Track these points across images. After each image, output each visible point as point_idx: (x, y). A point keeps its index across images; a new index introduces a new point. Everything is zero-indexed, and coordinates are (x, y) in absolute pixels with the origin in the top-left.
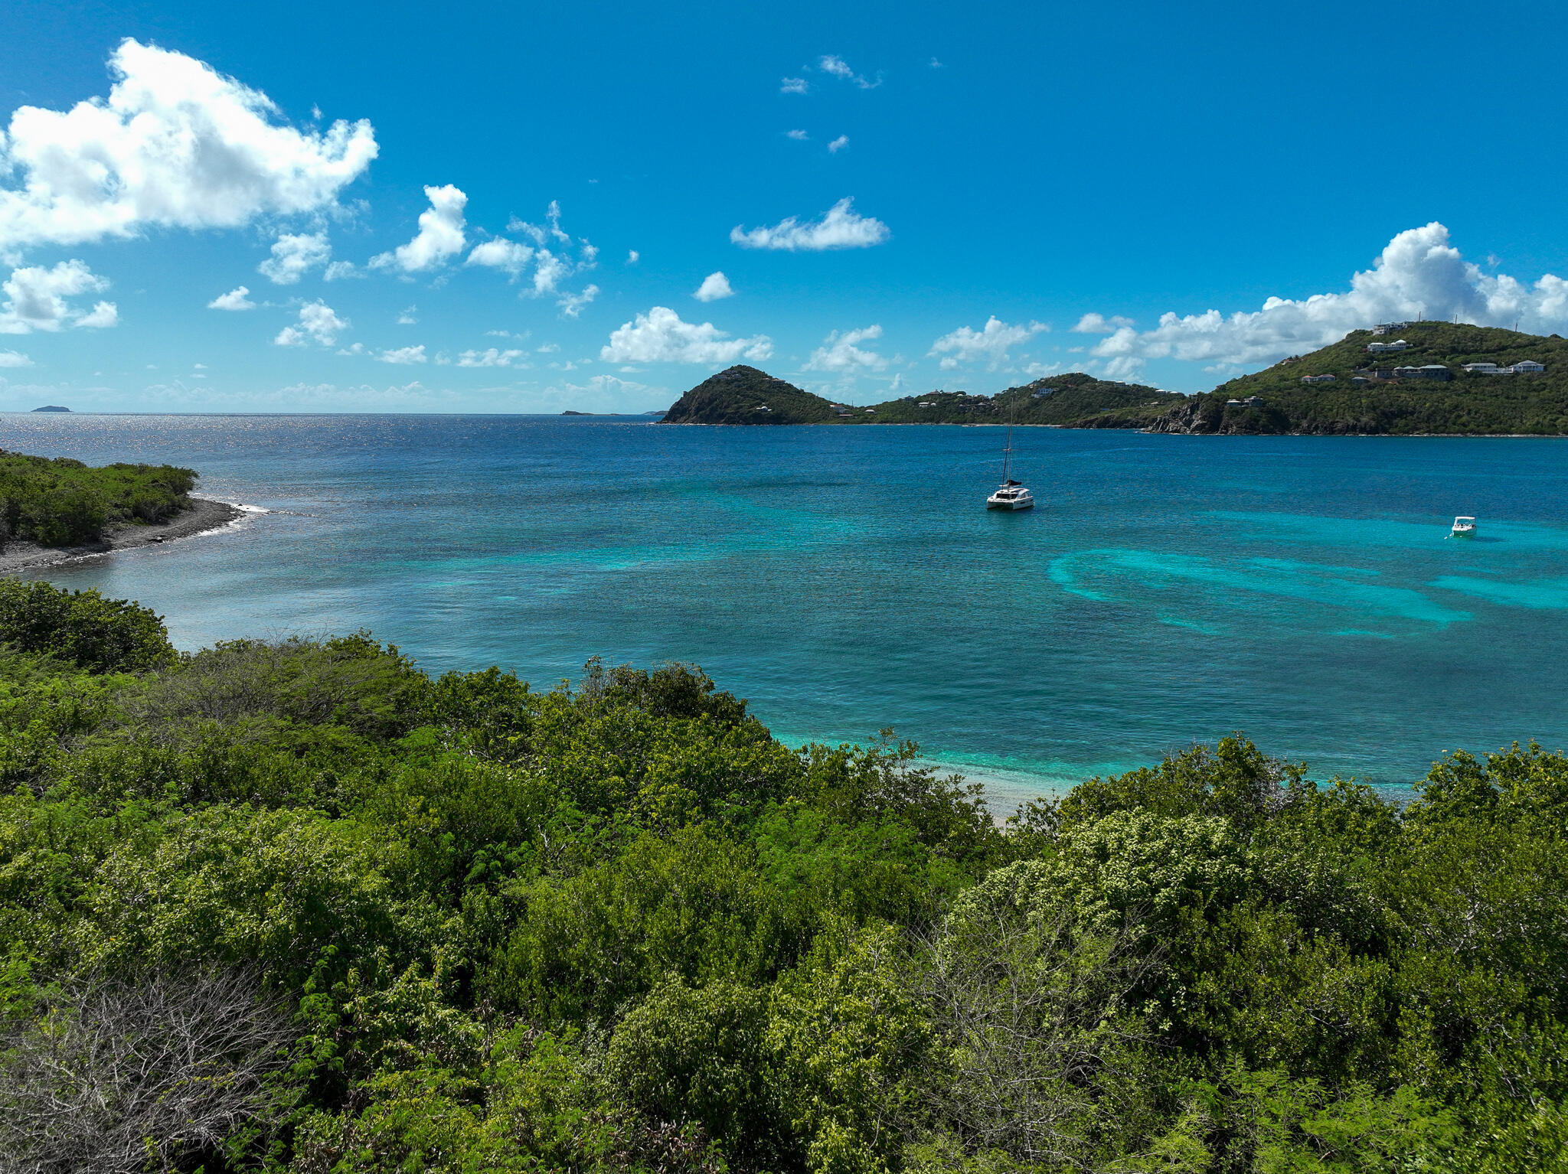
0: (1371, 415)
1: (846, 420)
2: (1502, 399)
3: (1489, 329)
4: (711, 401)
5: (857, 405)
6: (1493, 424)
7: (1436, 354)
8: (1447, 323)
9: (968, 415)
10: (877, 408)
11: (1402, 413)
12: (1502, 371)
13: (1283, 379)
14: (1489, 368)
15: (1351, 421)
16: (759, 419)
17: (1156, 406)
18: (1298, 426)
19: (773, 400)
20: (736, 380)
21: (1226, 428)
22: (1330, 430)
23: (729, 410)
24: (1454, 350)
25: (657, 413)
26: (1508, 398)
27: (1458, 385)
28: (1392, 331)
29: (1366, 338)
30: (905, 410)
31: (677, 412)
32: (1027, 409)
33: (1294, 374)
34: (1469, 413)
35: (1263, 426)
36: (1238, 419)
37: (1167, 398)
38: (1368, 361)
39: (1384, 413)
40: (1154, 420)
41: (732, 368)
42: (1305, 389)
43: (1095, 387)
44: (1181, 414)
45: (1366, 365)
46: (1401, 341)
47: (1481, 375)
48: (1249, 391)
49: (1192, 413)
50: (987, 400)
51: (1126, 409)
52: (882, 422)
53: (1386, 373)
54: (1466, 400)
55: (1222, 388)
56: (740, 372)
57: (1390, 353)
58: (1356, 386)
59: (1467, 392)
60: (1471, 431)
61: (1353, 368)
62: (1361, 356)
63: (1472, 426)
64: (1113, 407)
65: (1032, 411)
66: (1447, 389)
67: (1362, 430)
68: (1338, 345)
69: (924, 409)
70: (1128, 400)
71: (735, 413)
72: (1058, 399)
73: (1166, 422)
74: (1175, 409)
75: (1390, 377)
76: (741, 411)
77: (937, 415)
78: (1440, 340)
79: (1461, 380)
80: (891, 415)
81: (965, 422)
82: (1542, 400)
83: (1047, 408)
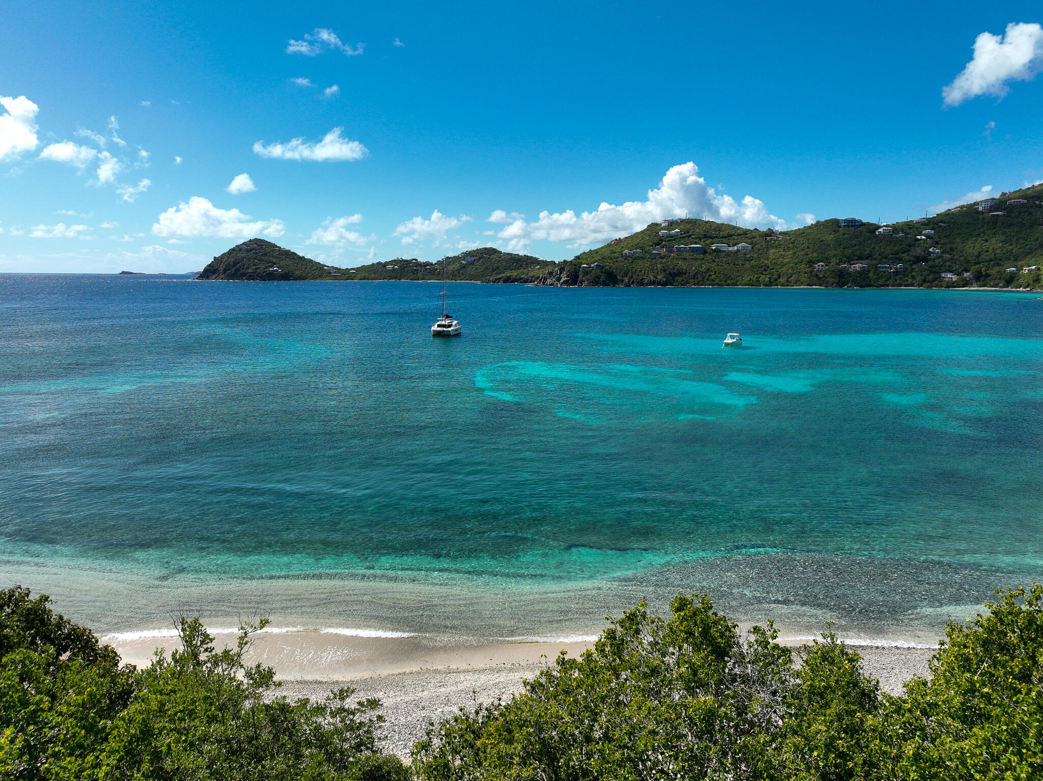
0: (663, 274)
1: (335, 278)
2: (732, 265)
3: (723, 224)
4: (235, 264)
5: (343, 267)
6: (727, 281)
7: (696, 238)
8: (700, 220)
9: (420, 275)
10: (358, 269)
11: (680, 273)
12: (731, 249)
13: (613, 252)
14: (724, 247)
15: (652, 278)
16: (271, 277)
17: (538, 269)
18: (622, 281)
19: (282, 263)
20: (254, 249)
21: (581, 283)
22: (641, 283)
23: (250, 271)
24: (705, 236)
25: (196, 273)
26: (734, 265)
27: (708, 256)
28: (672, 224)
29: (658, 228)
30: (377, 271)
31: (210, 272)
32: (458, 270)
33: (619, 250)
34: (715, 274)
35: (603, 281)
36: (588, 277)
37: (545, 264)
38: (659, 242)
39: (670, 273)
40: (538, 278)
41: (250, 241)
42: (625, 259)
43: (501, 257)
44: (554, 274)
45: (659, 244)
46: (677, 230)
47: (720, 251)
48: (593, 260)
49: (561, 273)
50: (432, 264)
51: (521, 271)
52: (361, 279)
53: (670, 250)
54: (713, 266)
55: (577, 258)
56: (256, 244)
57: (672, 237)
58: (654, 257)
59: (714, 261)
60: (716, 284)
61: (652, 246)
62: (656, 239)
63: (717, 281)
64: (512, 269)
65: (461, 272)
66: (703, 259)
67: (659, 284)
68: (642, 232)
69: (390, 270)
70: (521, 266)
71: (254, 273)
72: (478, 264)
73: (545, 279)
74: (550, 270)
75: (672, 252)
76: (258, 271)
77: (399, 275)
78: (697, 230)
79: (710, 254)
80: (367, 274)
81: (418, 279)
82: (752, 266)
83: (471, 270)
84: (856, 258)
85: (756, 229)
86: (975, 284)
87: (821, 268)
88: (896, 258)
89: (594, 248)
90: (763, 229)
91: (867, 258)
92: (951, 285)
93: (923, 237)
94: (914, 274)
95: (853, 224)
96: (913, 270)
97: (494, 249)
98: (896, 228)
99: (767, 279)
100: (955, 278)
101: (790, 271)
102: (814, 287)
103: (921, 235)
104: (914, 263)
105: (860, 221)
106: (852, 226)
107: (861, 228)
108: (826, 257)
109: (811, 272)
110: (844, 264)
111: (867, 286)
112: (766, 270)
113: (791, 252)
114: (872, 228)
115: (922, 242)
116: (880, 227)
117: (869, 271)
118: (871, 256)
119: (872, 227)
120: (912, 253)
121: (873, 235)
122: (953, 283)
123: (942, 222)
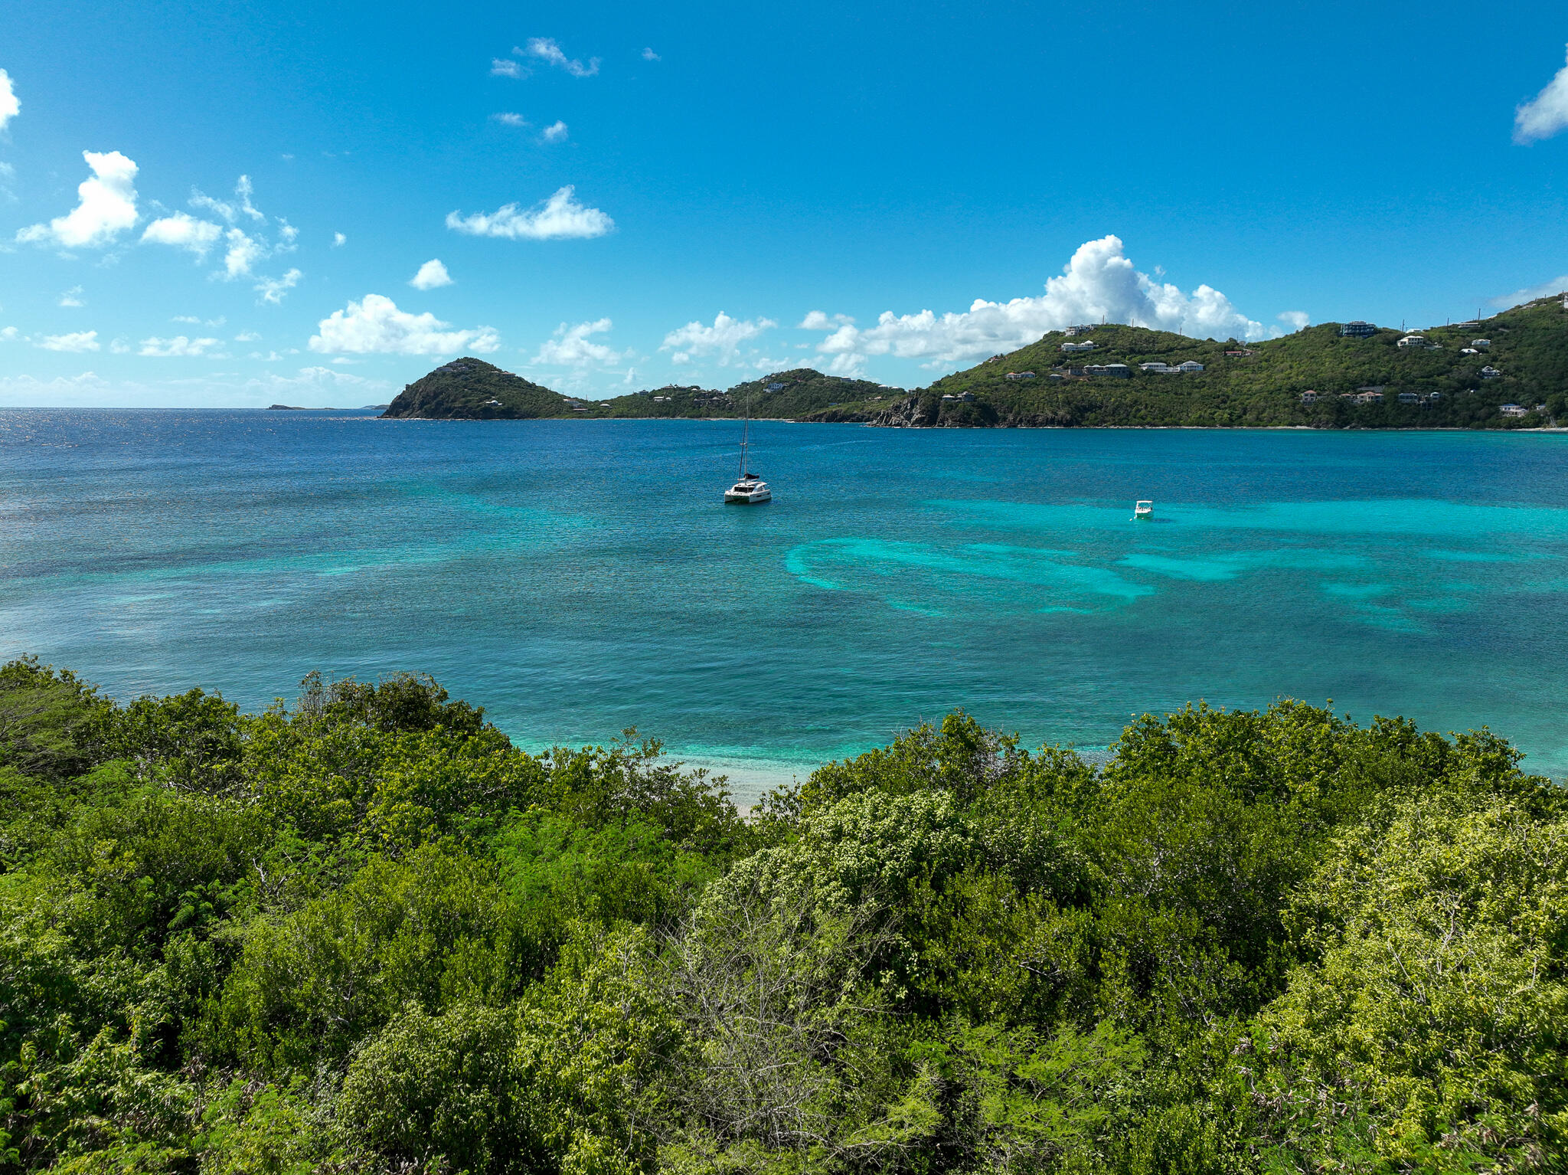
0: (1067, 409)
1: (580, 415)
2: (1172, 394)
3: (1160, 332)
4: (436, 395)
5: (591, 399)
6: (1168, 417)
7: (1117, 354)
8: (1125, 326)
9: (703, 409)
10: (612, 402)
11: (1092, 407)
12: (1171, 369)
13: (990, 375)
14: (1160, 367)
15: (1050, 415)
16: (488, 413)
17: (879, 400)
18: (1005, 419)
19: (504, 393)
20: (463, 373)
21: (943, 422)
22: (1033, 422)
23: (457, 404)
24: (1132, 351)
25: (377, 408)
26: (1176, 394)
27: (1136, 382)
28: (1081, 333)
29: (1060, 339)
30: (640, 405)
31: (400, 406)
32: (760, 403)
33: (1000, 371)
34: (1146, 408)
35: (975, 420)
36: (953, 413)
37: (888, 393)
38: (1061, 360)
39: (1077, 407)
40: (878, 414)
42: (1010, 385)
43: (823, 382)
44: (902, 409)
45: (1061, 363)
46: (1089, 342)
47: (1155, 373)
48: (961, 387)
49: (912, 407)
50: (721, 394)
51: (852, 404)
52: (617, 416)
53: (1078, 371)
54: (1143, 396)
55: (938, 384)
56: (466, 365)
57: (1080, 352)
58: (1053, 383)
59: (1145, 389)
60: (1148, 424)
61: (1050, 366)
62: (1056, 355)
63: (1149, 419)
64: (840, 401)
65: (764, 405)
66: (1128, 385)
67: (1060, 423)
68: (1036, 345)
69: (659, 403)
70: (853, 395)
71: (464, 407)
72: (789, 394)
73: (889, 416)
74: (897, 403)
75: (1081, 374)
76: (470, 405)
77: (672, 409)
78: (1120, 342)
79: (1139, 377)
80: (626, 409)
81: (700, 416)
82: (1203, 396)
83: (778, 402)
84: (1365, 383)
85: (1211, 340)
86: (1552, 423)
87: (1309, 398)
88: (1428, 383)
89: (962, 369)
90: (1222, 338)
91: (1382, 383)
92: (1514, 424)
93: (1473, 351)
94: (1456, 407)
95: (1361, 331)
96: (1454, 401)
97: (813, 371)
98: (1427, 339)
99: (1226, 416)
100: (1521, 412)
101: (1262, 403)
102: (1298, 427)
103: (1469, 346)
104: (1457, 390)
105: (1373, 327)
106: (1360, 334)
107: (1375, 337)
108: (1319, 382)
109: (1294, 405)
110: (1347, 392)
111: (1380, 426)
112: (1224, 402)
113: (1265, 374)
114: (1391, 338)
115: (1470, 357)
116: (1404, 335)
117: (1385, 403)
118: (1388, 380)
119: (1392, 336)
120: (1455, 375)
121: (1392, 347)
122: (1519, 420)
123: (1503, 326)
